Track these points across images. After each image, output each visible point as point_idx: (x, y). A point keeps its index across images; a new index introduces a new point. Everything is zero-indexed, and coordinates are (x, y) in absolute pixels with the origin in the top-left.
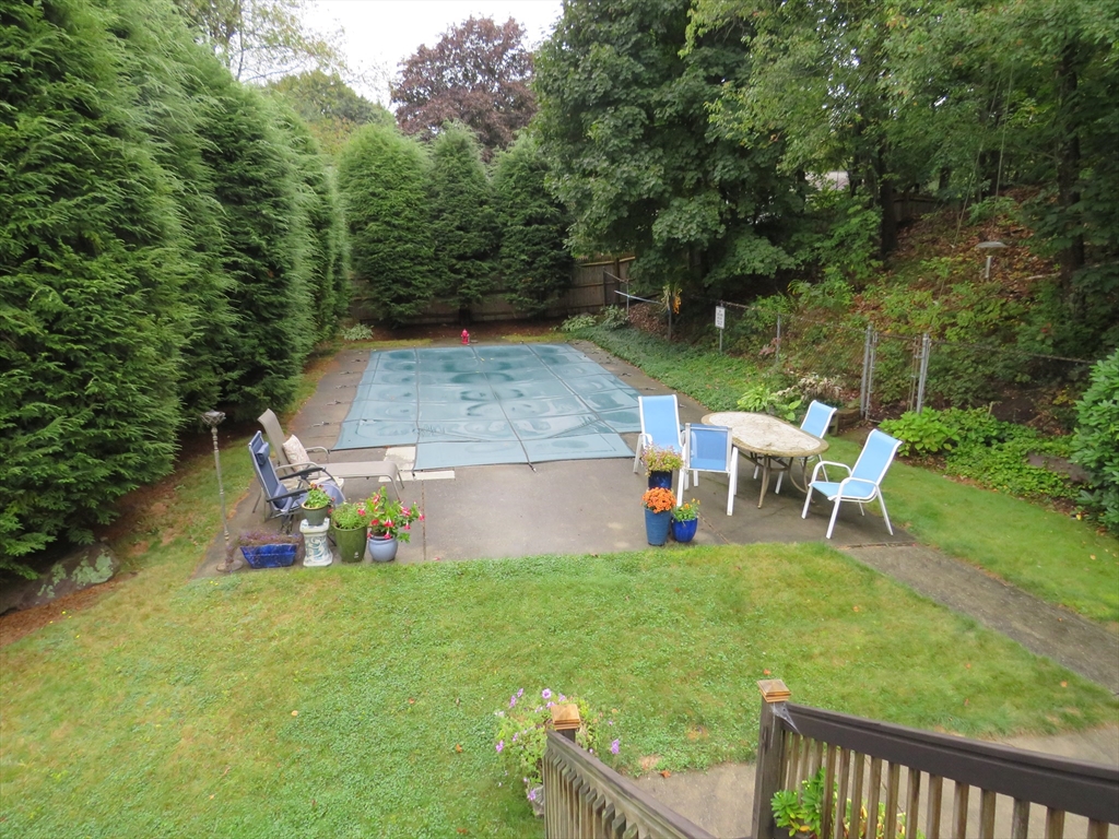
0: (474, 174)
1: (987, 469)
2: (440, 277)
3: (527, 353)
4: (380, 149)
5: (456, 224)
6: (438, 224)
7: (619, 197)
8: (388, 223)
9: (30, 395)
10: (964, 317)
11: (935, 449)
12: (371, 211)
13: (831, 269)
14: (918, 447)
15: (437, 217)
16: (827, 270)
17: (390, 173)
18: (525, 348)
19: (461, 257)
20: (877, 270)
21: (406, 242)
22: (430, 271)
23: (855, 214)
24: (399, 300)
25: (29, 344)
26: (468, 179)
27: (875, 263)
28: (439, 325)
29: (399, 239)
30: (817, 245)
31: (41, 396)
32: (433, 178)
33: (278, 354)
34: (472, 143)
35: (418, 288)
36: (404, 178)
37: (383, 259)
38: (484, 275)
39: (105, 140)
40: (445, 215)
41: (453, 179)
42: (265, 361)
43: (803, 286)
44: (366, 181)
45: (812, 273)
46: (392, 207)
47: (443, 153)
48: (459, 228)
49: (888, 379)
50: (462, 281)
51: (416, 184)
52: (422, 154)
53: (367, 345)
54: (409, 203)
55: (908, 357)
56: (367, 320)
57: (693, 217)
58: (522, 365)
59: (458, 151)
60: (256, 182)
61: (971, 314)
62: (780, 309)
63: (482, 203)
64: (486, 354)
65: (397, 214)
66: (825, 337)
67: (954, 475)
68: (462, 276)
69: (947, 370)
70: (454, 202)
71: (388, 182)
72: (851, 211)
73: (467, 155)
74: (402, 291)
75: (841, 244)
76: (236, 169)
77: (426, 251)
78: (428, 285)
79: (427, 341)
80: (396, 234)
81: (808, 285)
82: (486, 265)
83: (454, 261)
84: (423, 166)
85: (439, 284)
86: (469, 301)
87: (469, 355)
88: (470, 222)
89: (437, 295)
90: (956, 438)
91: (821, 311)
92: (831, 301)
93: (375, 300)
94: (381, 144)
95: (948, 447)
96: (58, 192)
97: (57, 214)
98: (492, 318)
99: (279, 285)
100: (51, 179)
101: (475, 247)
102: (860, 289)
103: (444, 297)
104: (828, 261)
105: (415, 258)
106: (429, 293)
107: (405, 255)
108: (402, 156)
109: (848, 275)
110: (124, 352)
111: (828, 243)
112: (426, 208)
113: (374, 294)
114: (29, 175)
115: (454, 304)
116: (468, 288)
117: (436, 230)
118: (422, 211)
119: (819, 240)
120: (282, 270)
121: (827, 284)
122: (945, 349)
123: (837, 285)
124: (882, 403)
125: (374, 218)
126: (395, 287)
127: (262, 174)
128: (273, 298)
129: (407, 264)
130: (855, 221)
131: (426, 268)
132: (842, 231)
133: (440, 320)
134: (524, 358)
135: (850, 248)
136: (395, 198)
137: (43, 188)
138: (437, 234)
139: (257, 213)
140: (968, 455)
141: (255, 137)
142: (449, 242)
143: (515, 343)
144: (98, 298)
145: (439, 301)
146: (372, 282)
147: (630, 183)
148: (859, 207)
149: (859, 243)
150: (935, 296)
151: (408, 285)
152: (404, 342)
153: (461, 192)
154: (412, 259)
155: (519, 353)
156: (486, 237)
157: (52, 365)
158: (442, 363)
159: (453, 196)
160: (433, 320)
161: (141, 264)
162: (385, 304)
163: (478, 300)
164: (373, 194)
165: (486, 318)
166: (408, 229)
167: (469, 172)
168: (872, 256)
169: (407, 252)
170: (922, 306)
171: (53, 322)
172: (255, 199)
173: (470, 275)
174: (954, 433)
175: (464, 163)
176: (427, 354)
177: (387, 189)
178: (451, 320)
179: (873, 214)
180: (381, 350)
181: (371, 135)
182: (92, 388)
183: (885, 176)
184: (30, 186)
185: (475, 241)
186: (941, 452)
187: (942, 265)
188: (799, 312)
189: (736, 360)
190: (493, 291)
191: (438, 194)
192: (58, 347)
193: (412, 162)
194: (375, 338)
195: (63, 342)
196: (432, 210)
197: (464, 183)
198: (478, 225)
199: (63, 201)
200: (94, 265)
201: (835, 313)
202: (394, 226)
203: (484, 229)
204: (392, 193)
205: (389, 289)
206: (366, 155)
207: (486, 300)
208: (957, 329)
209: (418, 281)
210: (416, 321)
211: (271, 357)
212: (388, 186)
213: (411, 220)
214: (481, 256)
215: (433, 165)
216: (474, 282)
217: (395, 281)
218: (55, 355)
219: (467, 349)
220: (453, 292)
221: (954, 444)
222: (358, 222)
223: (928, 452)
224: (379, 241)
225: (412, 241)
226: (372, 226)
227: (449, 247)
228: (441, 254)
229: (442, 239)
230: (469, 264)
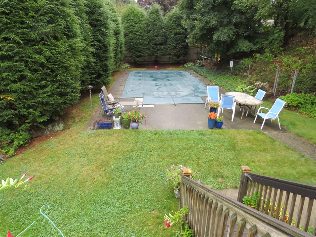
0: (160, 19)
1: (311, 112)
2: (150, 50)
3: (174, 73)
4: (133, 11)
5: (155, 34)
6: (149, 35)
7: (204, 27)
8: (135, 34)
9: (43, 79)
10: (309, 66)
11: (295, 105)
12: (130, 30)
13: (267, 50)
14: (290, 104)
15: (149, 32)
16: (266, 50)
17: (136, 19)
18: (173, 71)
19: (156, 44)
20: (281, 51)
21: (140, 40)
22: (147, 48)
23: (276, 33)
24: (138, 57)
25: (42, 65)
26: (159, 21)
27: (281, 49)
28: (149, 64)
29: (138, 39)
30: (263, 43)
31: (45, 79)
32: (148, 21)
33: (106, 71)
34: (160, 10)
35: (143, 53)
36: (140, 20)
37: (133, 44)
38: (162, 50)
39: (61, 7)
40: (152, 32)
41: (154, 21)
42: (102, 73)
43: (258, 55)
44: (129, 21)
45: (261, 51)
46: (136, 29)
47: (151, 13)
48: (155, 36)
49: (282, 84)
50: (156, 51)
51: (143, 22)
52: (145, 13)
53: (128, 69)
54: (141, 28)
55: (289, 78)
56: (128, 62)
57: (226, 33)
58: (172, 77)
59: (156, 12)
60: (100, 21)
61: (311, 65)
62: (250, 62)
63: (162, 28)
64: (162, 73)
65: (138, 31)
66: (263, 71)
67: (301, 113)
68: (156, 50)
69: (301, 82)
70: (154, 28)
71: (135, 21)
72: (275, 32)
73: (158, 14)
74: (139, 54)
75: (271, 42)
76: (95, 17)
77: (146, 42)
78: (146, 52)
79: (145, 69)
80: (137, 37)
81: (260, 55)
82: (163, 47)
83: (154, 46)
84: (145, 17)
85: (149, 52)
86: (157, 57)
87: (157, 73)
88: (159, 34)
89: (148, 55)
90: (303, 102)
91: (262, 63)
92: (266, 60)
93: (131, 56)
94: (134, 10)
95: (300, 105)
96: (49, 22)
97: (49, 28)
98: (164, 62)
99: (106, 51)
100: (47, 18)
101: (160, 41)
102: (276, 56)
103: (150, 56)
104: (266, 48)
105: (143, 45)
106: (146, 55)
107: (140, 43)
108: (139, 14)
109: (272, 52)
110: (66, 68)
111: (267, 42)
112: (146, 29)
113: (131, 55)
114: (41, 17)
115: (153, 58)
116: (157, 54)
117: (149, 36)
118: (145, 31)
119: (264, 41)
120: (107, 47)
121: (265, 55)
122: (301, 75)
123: (269, 55)
124: (280, 91)
125: (131, 32)
126: (136, 53)
127: (102, 18)
128: (104, 55)
129: (140, 46)
130: (276, 35)
131: (145, 47)
132: (272, 38)
133: (149, 63)
134: (173, 74)
135: (273, 44)
136: (137, 26)
137: (45, 21)
138: (149, 37)
139: (100, 30)
140: (306, 107)
141: (100, 7)
143: (170, 70)
144: (60, 53)
145: (149, 57)
146: (130, 51)
147: (207, 23)
148: (278, 31)
149: (277, 42)
150: (300, 59)
151: (140, 52)
152: (139, 69)
153: (156, 25)
154: (142, 45)
155: (171, 73)
156: (163, 38)
157: (48, 71)
158: (149, 75)
159: (154, 26)
160: (147, 63)
161: (71, 44)
162: (134, 58)
163: (160, 57)
164: (131, 25)
165: (162, 63)
166: (141, 36)
167: (159, 19)
168: (280, 46)
170: (295, 62)
171: (48, 59)
172: (100, 26)
173: (158, 50)
174: (302, 101)
175: (158, 16)
176: (145, 72)
177: (135, 24)
178: (152, 63)
179: (282, 33)
180: (132, 71)
181: (131, 7)
182: (58, 78)
183: (287, 21)
184: (41, 20)
185: (160, 39)
186: (297, 106)
187: (303, 49)
188: (256, 63)
189: (235, 77)
190: (164, 55)
191: (150, 25)
192: (50, 66)
193: (142, 16)
194: (131, 68)
195: (51, 65)
196: (148, 30)
197: (157, 22)
198: (161, 35)
199: (50, 25)
200: (59, 43)
201: (267, 64)
202: (137, 35)
203: (163, 36)
204: (136, 25)
205: (135, 53)
206: (129, 14)
207: (162, 57)
208: (306, 69)
209: (143, 51)
210: (142, 63)
211: (104, 72)
212: (135, 23)
213: (142, 33)
214: (161, 44)
215: (149, 17)
216: (159, 52)
217: (137, 51)
218: (49, 69)
219: (156, 71)
220: (153, 55)
221: (302, 104)
222: (127, 34)
223: (293, 106)
224: (133, 39)
225: (142, 39)
226: (131, 35)
227: (152, 41)
228: (150, 43)
229: (150, 39)
230: (158, 46)
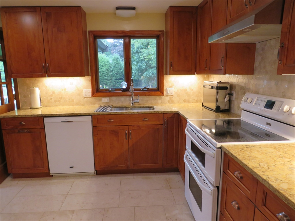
0: (119, 64)
7: (139, 69)
8: (102, 73)
15: (112, 72)
19: (116, 79)
21: (106, 77)
22: (110, 82)
29: (104, 76)
34: (119, 58)
36: (105, 65)
40: (113, 71)
41: (115, 65)
46: (103, 70)
47: (113, 60)
48: (116, 74)
50: (116, 84)
51: (108, 66)
54: (106, 69)
57: (150, 72)
59: (116, 59)
63: (120, 69)
65: (104, 71)
68: (116, 83)
71: (102, 65)
77: (109, 78)
78: (110, 85)
80: (104, 75)
82: (121, 81)
83: (115, 80)
85: (112, 84)
94: (102, 58)
101: (119, 77)
108: (105, 60)
112: (110, 70)
116: (117, 85)
117: (111, 74)
118: (109, 71)
129: (105, 80)
131: (109, 81)
142: (114, 76)
147: (140, 66)
153: (116, 67)
154: (107, 80)
156: (121, 75)
159: (115, 68)
166: (106, 74)
169: (106, 78)
173: (118, 83)
175: (117, 62)
193: (108, 62)
197: (117, 65)
198: (119, 73)
203: (121, 74)
204: (103, 67)
213: (107, 72)
214: (120, 79)
216: (119, 84)
227: (114, 78)
228: (112, 79)
229: (112, 76)
230: (118, 81)
